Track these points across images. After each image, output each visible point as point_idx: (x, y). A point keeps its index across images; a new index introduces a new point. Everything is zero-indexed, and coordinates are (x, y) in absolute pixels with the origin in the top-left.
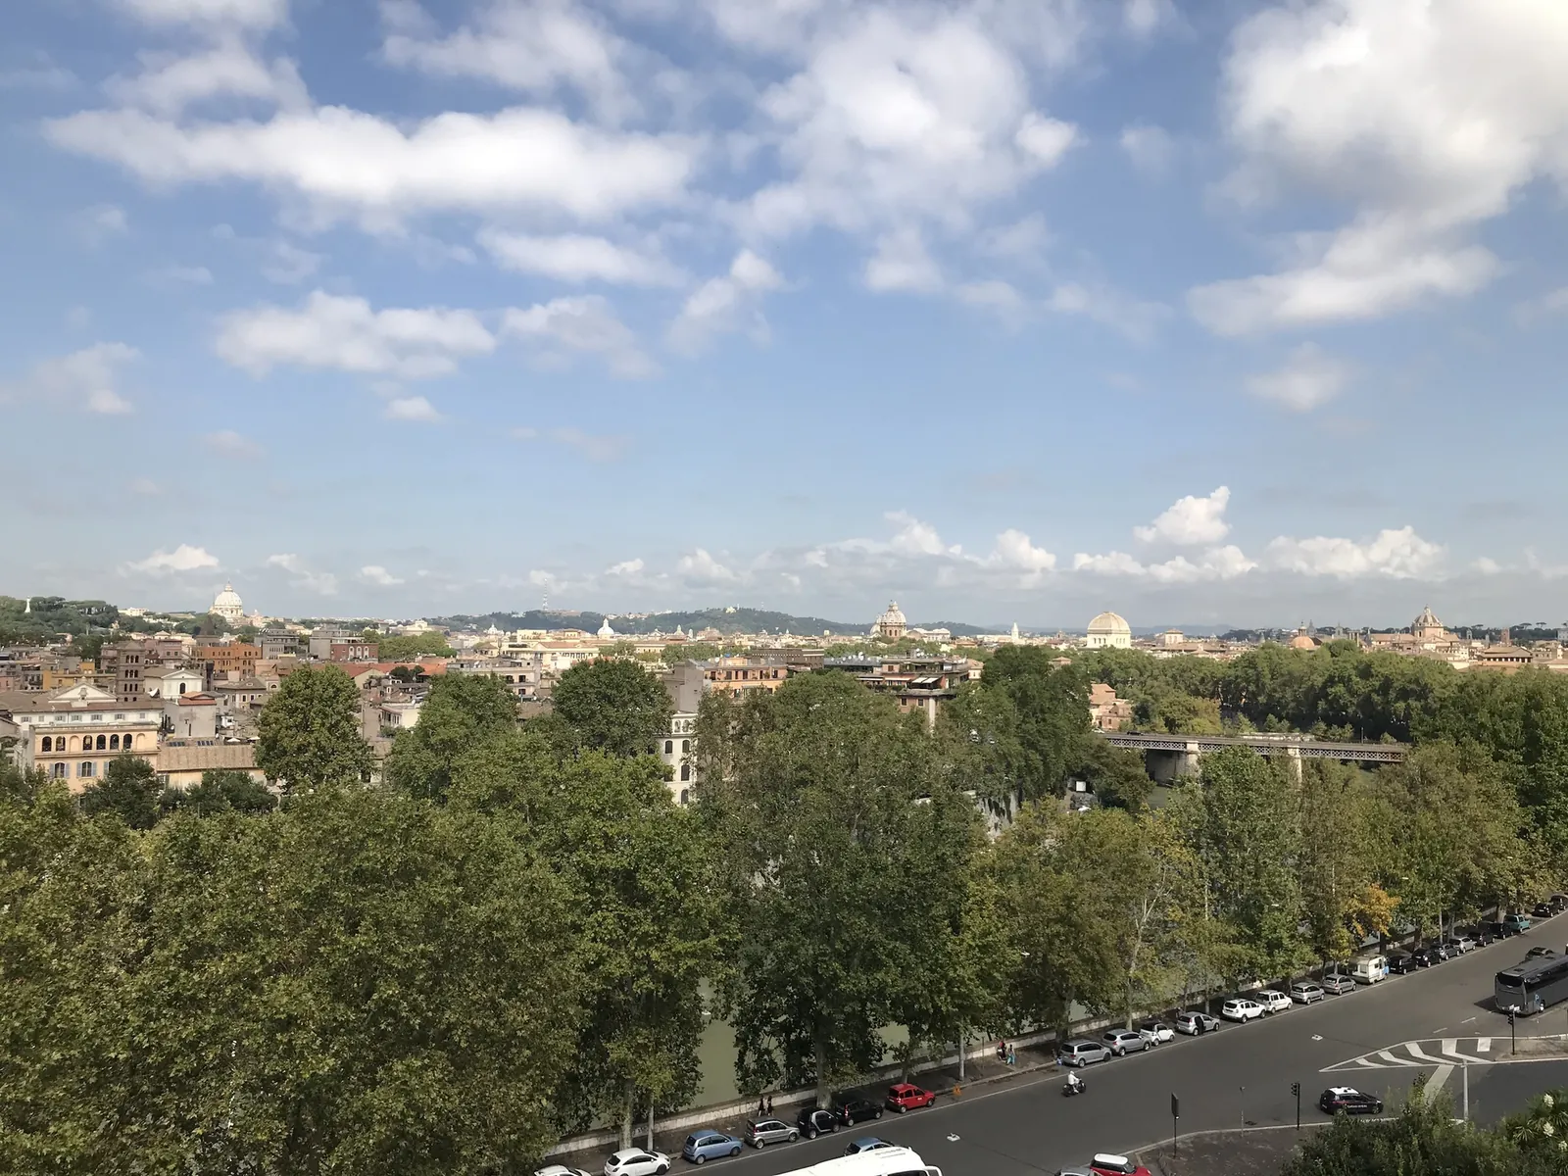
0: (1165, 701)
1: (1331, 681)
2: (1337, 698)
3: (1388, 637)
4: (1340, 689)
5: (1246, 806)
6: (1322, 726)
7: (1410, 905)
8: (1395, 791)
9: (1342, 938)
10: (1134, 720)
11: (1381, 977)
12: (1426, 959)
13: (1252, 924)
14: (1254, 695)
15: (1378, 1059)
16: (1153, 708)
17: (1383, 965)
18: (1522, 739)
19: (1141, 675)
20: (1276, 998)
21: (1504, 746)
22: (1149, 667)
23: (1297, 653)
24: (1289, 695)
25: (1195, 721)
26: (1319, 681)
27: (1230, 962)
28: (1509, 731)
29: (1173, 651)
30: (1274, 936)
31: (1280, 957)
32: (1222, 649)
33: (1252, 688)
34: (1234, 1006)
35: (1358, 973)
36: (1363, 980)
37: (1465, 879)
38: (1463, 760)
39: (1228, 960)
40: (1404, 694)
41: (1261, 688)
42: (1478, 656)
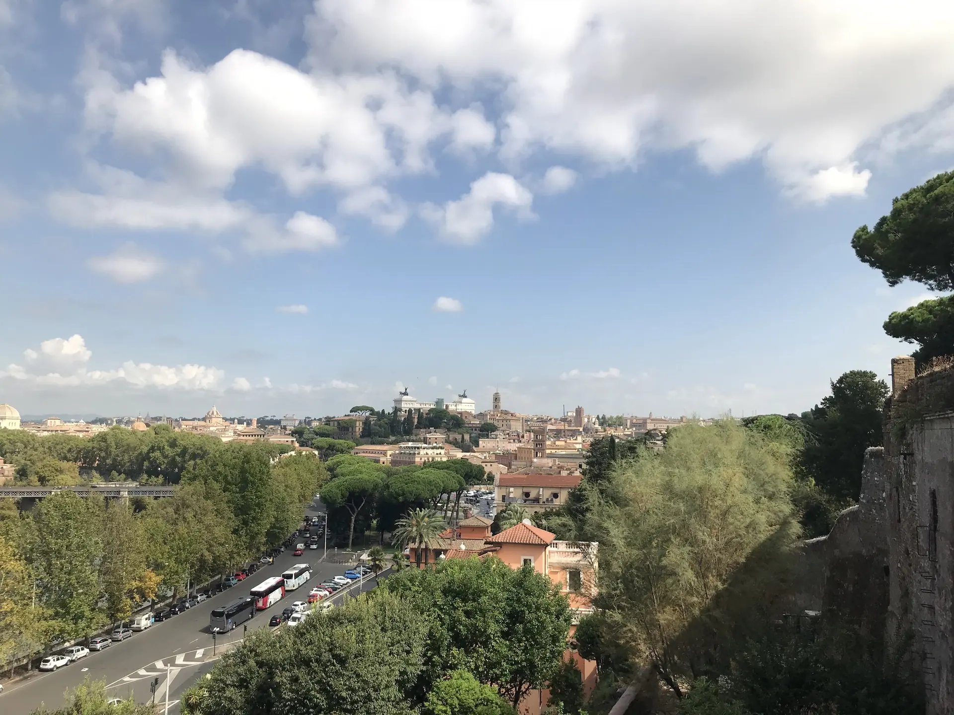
0: (39, 464)
1: (152, 449)
2: (155, 460)
3: (191, 423)
4: (157, 454)
5: (67, 529)
6: (145, 476)
7: (170, 579)
8: (167, 513)
9: (126, 605)
10: (15, 478)
11: (149, 625)
12: (177, 610)
13: (64, 605)
14: (104, 459)
15: (138, 676)
16: (30, 469)
17: (151, 617)
18: (239, 480)
19: (26, 447)
20: (78, 651)
21: (229, 483)
22: (32, 442)
23: (134, 432)
24: (126, 457)
25: (60, 477)
26: (145, 449)
27: (46, 632)
28: (233, 475)
29: (52, 431)
30: (79, 611)
31: (82, 624)
32: (87, 430)
33: (103, 454)
34: (48, 661)
35: (135, 626)
36: (138, 629)
37: (202, 561)
38: (207, 493)
39: (45, 632)
40: (194, 456)
41: (108, 454)
42: (239, 434)
